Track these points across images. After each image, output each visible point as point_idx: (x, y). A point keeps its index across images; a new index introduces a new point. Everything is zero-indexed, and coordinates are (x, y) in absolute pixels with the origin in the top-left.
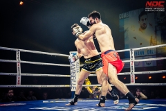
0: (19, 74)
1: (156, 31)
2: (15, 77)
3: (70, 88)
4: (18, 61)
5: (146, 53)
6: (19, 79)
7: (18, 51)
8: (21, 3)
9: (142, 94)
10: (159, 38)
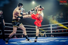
1: (57, 20)
5: (54, 26)
10: (58, 22)
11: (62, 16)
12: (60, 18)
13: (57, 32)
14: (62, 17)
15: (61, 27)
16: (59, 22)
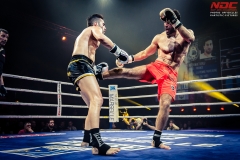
0: (60, 106)
2: (56, 108)
3: (108, 119)
4: (59, 93)
6: (59, 110)
7: (59, 84)
8: (64, 38)
9: (174, 125)
11: (208, 53)
12: (203, 60)
13: (189, 111)
14: (210, 56)
15: (203, 94)
16: (198, 74)
